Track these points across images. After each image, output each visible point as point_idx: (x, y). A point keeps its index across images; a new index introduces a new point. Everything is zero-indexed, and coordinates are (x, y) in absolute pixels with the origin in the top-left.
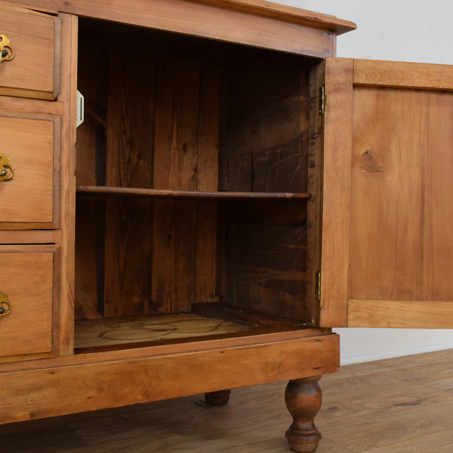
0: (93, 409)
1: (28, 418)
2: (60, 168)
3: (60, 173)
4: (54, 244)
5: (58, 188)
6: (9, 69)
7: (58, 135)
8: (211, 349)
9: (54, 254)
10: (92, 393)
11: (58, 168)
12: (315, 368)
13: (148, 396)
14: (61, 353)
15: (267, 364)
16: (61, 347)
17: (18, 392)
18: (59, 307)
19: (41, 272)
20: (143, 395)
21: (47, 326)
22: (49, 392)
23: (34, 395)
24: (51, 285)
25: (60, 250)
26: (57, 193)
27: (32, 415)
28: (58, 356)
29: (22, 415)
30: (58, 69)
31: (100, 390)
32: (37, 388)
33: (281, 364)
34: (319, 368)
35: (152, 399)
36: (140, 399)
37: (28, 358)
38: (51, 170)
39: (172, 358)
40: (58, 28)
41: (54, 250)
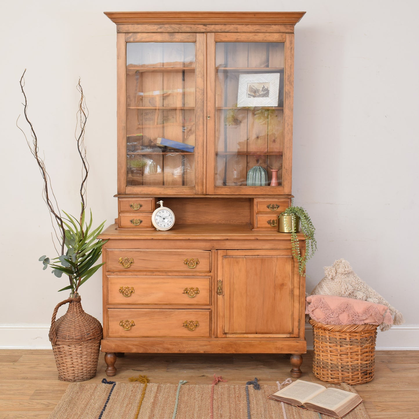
0: (221, 353)
1: (203, 352)
2: (212, 290)
3: (212, 291)
4: (210, 309)
5: (211, 295)
6: (198, 266)
7: (211, 281)
8: (256, 341)
9: (210, 312)
10: (220, 349)
11: (211, 290)
12: (296, 351)
13: (236, 352)
14: (212, 337)
15: (276, 347)
16: (212, 335)
17: (201, 346)
18: (211, 325)
19: (206, 316)
20: (235, 351)
21: (208, 330)
22: (209, 347)
23: (205, 347)
24: (209, 320)
25: (212, 311)
26: (211, 296)
27: (204, 352)
28: (211, 338)
29: (202, 352)
30: (211, 265)
31: (222, 348)
32: (206, 345)
33: (282, 348)
34: (298, 351)
35: (237, 353)
36: (234, 352)
37: (203, 337)
38: (209, 291)
39: (244, 342)
40: (211, 254)
41: (210, 311)
